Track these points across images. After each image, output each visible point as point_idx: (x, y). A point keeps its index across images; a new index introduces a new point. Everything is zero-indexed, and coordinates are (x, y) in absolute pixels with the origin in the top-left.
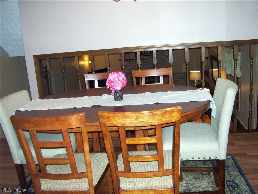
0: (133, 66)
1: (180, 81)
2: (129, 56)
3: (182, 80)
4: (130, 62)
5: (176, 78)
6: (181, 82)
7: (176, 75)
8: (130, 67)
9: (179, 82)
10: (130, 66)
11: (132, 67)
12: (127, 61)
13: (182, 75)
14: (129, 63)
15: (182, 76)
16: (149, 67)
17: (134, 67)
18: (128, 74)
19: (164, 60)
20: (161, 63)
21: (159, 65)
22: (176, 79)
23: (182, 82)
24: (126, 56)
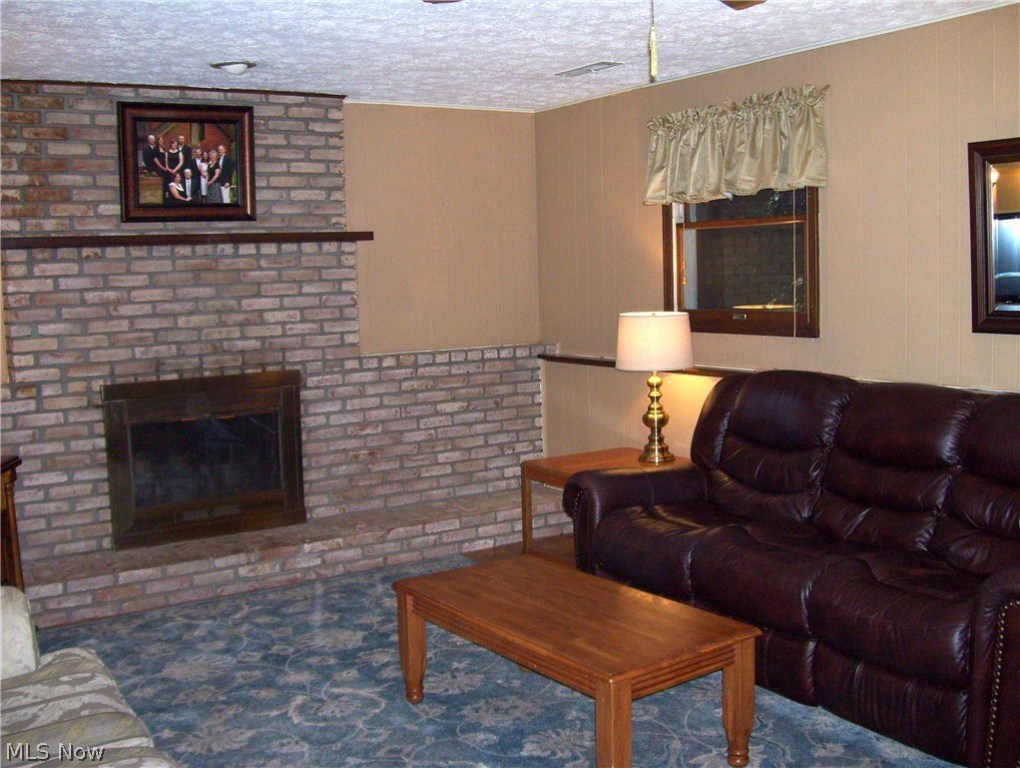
0: (111, 295)
1: (439, 407)
2: (70, 218)
3: (454, 400)
4: (88, 257)
5: (415, 384)
6: (446, 414)
7: (415, 366)
8: (84, 303)
9: (437, 414)
10: (82, 291)
11: (105, 304)
12: (62, 252)
13: (450, 363)
14: (80, 275)
15: (450, 375)
16: (233, 303)
17: (118, 303)
18: (66, 359)
19: (343, 258)
20: (321, 280)
21: (308, 294)
22: (414, 391)
23: (452, 414)
24: (47, 216)
